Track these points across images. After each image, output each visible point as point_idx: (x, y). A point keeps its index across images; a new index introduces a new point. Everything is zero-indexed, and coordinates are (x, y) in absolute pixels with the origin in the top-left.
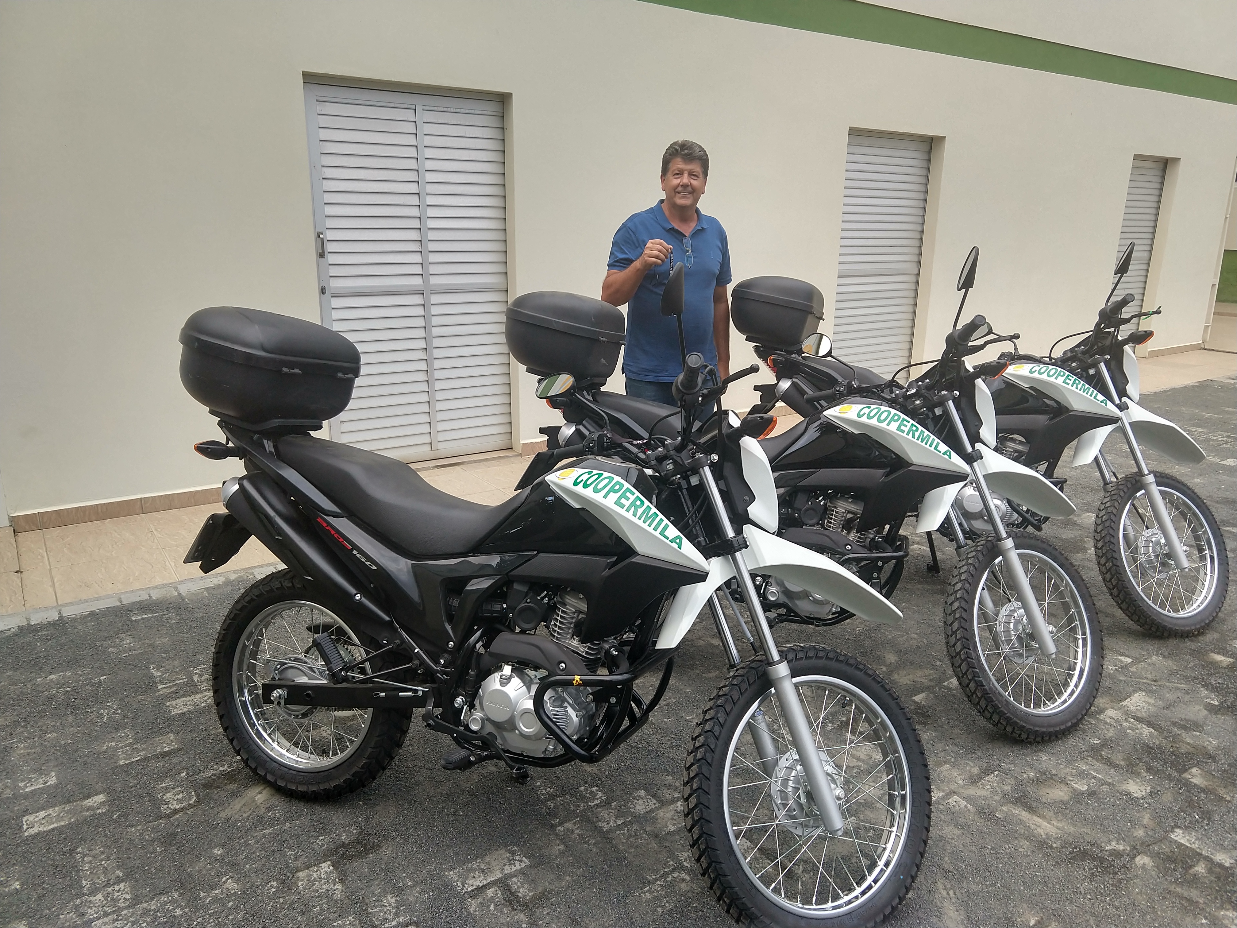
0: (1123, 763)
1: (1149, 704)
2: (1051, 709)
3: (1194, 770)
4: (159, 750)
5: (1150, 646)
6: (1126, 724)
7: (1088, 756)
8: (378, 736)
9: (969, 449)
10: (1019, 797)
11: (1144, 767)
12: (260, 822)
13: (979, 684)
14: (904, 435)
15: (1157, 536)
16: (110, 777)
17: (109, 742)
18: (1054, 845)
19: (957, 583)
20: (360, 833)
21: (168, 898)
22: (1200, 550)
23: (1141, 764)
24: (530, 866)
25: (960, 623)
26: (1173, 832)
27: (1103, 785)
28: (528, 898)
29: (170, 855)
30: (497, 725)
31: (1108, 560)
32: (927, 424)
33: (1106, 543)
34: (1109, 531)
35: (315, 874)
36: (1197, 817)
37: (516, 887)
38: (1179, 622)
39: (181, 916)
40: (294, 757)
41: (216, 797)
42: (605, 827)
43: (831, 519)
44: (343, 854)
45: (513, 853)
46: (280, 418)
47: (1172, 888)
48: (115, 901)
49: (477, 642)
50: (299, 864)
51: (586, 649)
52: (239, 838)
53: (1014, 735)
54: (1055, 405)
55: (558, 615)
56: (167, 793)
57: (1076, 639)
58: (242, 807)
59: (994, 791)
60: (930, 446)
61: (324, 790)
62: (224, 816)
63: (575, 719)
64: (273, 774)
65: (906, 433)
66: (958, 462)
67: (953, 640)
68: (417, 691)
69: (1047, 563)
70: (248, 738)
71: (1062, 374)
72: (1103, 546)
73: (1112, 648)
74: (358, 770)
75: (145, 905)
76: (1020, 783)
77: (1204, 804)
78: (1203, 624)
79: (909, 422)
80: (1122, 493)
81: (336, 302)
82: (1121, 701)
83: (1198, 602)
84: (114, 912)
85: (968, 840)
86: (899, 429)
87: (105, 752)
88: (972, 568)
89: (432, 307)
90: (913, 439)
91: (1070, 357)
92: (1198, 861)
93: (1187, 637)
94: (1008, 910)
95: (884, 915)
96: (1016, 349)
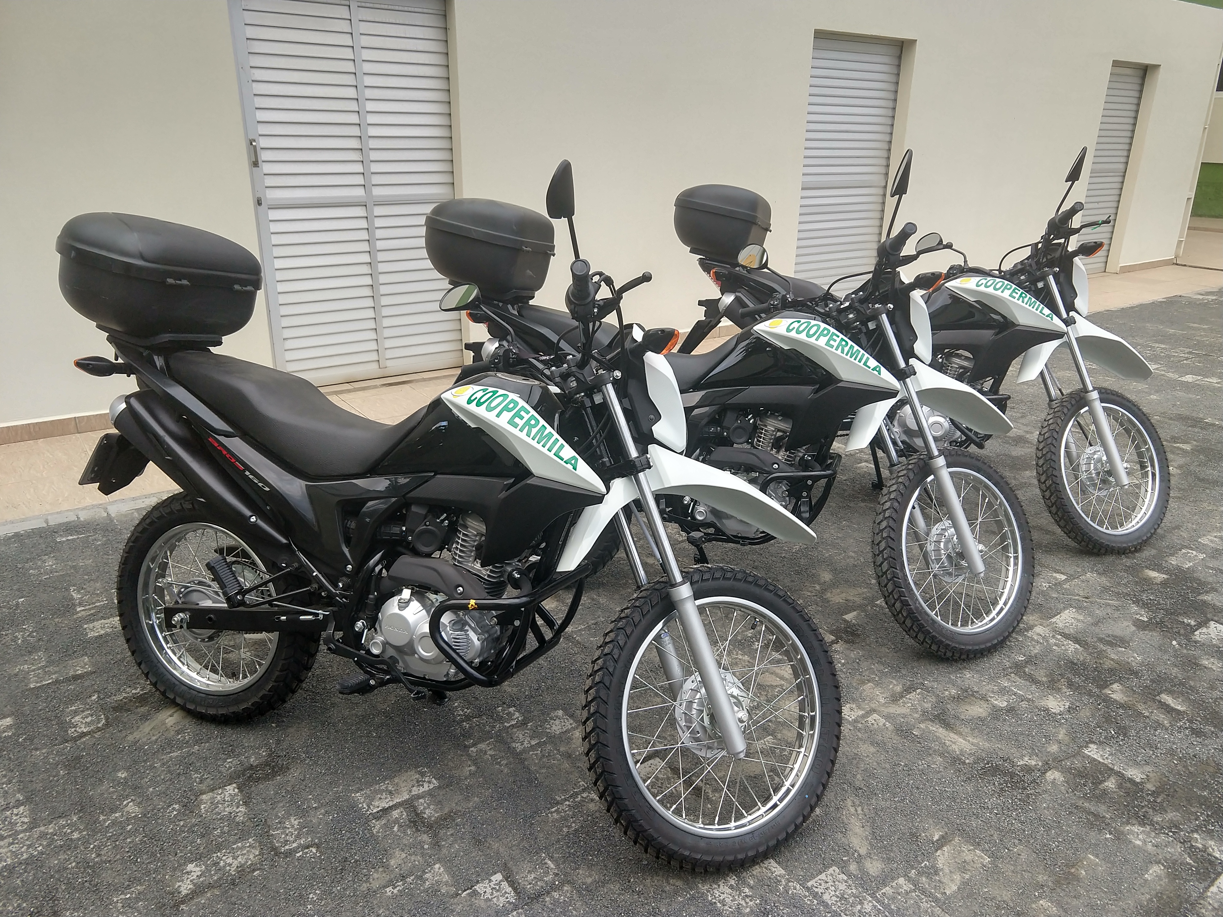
0: (1044, 679)
1: (1078, 620)
2: (979, 627)
3: (1115, 686)
4: (71, 673)
5: (1087, 563)
6: (1052, 641)
7: (1011, 673)
8: (285, 659)
9: (902, 364)
10: (938, 714)
11: (1066, 683)
12: (169, 744)
13: (905, 604)
14: (833, 350)
15: (1099, 453)
16: (19, 701)
17: (21, 665)
18: (967, 761)
19: (886, 502)
20: (270, 755)
21: (67, 821)
22: (1143, 467)
23: (1062, 680)
24: (439, 787)
25: (887, 543)
26: (1087, 747)
27: (1022, 701)
28: (433, 819)
29: (73, 778)
30: (397, 649)
31: (1048, 478)
32: (859, 339)
33: (1047, 461)
34: (1050, 448)
35: (219, 797)
36: (1113, 733)
37: (422, 808)
38: (1117, 539)
39: (79, 839)
40: (204, 680)
41: (125, 720)
42: (519, 747)
43: (761, 437)
44: (250, 776)
45: (423, 774)
46: (170, 332)
47: (1080, 803)
48: (13, 824)
49: (377, 565)
50: (203, 787)
51: (488, 573)
52: (145, 761)
53: (939, 653)
54: (1002, 320)
55: (459, 538)
56: (75, 716)
57: (1008, 557)
58: (151, 730)
59: (914, 709)
60: (860, 361)
61: (234, 713)
62: (132, 739)
63: (477, 643)
64: (182, 697)
65: (835, 348)
66: (887, 378)
67: (879, 559)
68: (317, 615)
69: (981, 482)
70: (156, 661)
71: (1009, 287)
72: (1043, 464)
73: (1048, 565)
74: (267, 693)
75: (42, 828)
76: (941, 701)
77: (1122, 720)
78: (1140, 541)
79: (838, 337)
80: (1065, 410)
81: (274, 215)
82: (1051, 618)
83: (1137, 519)
84: (10, 836)
85: (882, 757)
86: (828, 344)
87: (16, 675)
88: (902, 487)
89: (376, 219)
90: (842, 354)
91: (1020, 269)
92: (1109, 776)
93: (1123, 554)
94: (913, 825)
95: (787, 833)
96: (965, 261)
